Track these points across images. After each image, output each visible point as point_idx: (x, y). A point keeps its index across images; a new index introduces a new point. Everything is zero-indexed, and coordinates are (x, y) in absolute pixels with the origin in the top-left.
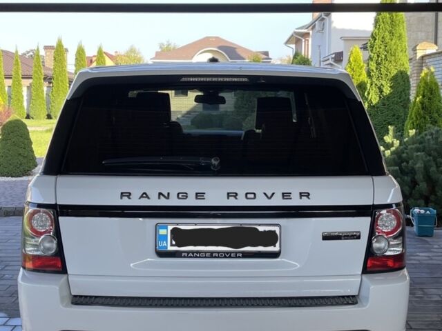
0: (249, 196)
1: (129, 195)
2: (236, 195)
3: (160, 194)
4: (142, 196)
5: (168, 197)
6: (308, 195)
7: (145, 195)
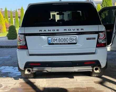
0: (69, 30)
1: (41, 31)
2: (66, 30)
3: (48, 30)
4: (44, 31)
5: (50, 31)
6: (83, 29)
7: (45, 31)
